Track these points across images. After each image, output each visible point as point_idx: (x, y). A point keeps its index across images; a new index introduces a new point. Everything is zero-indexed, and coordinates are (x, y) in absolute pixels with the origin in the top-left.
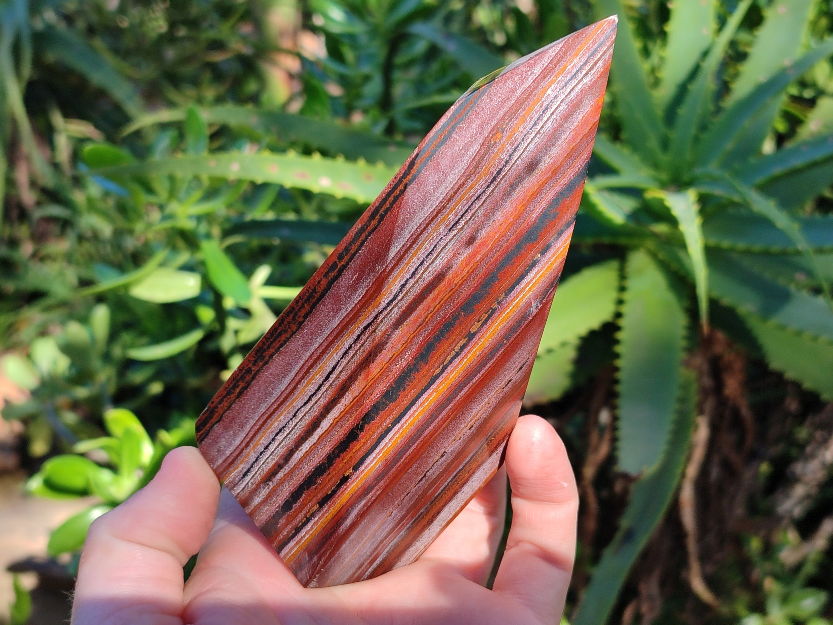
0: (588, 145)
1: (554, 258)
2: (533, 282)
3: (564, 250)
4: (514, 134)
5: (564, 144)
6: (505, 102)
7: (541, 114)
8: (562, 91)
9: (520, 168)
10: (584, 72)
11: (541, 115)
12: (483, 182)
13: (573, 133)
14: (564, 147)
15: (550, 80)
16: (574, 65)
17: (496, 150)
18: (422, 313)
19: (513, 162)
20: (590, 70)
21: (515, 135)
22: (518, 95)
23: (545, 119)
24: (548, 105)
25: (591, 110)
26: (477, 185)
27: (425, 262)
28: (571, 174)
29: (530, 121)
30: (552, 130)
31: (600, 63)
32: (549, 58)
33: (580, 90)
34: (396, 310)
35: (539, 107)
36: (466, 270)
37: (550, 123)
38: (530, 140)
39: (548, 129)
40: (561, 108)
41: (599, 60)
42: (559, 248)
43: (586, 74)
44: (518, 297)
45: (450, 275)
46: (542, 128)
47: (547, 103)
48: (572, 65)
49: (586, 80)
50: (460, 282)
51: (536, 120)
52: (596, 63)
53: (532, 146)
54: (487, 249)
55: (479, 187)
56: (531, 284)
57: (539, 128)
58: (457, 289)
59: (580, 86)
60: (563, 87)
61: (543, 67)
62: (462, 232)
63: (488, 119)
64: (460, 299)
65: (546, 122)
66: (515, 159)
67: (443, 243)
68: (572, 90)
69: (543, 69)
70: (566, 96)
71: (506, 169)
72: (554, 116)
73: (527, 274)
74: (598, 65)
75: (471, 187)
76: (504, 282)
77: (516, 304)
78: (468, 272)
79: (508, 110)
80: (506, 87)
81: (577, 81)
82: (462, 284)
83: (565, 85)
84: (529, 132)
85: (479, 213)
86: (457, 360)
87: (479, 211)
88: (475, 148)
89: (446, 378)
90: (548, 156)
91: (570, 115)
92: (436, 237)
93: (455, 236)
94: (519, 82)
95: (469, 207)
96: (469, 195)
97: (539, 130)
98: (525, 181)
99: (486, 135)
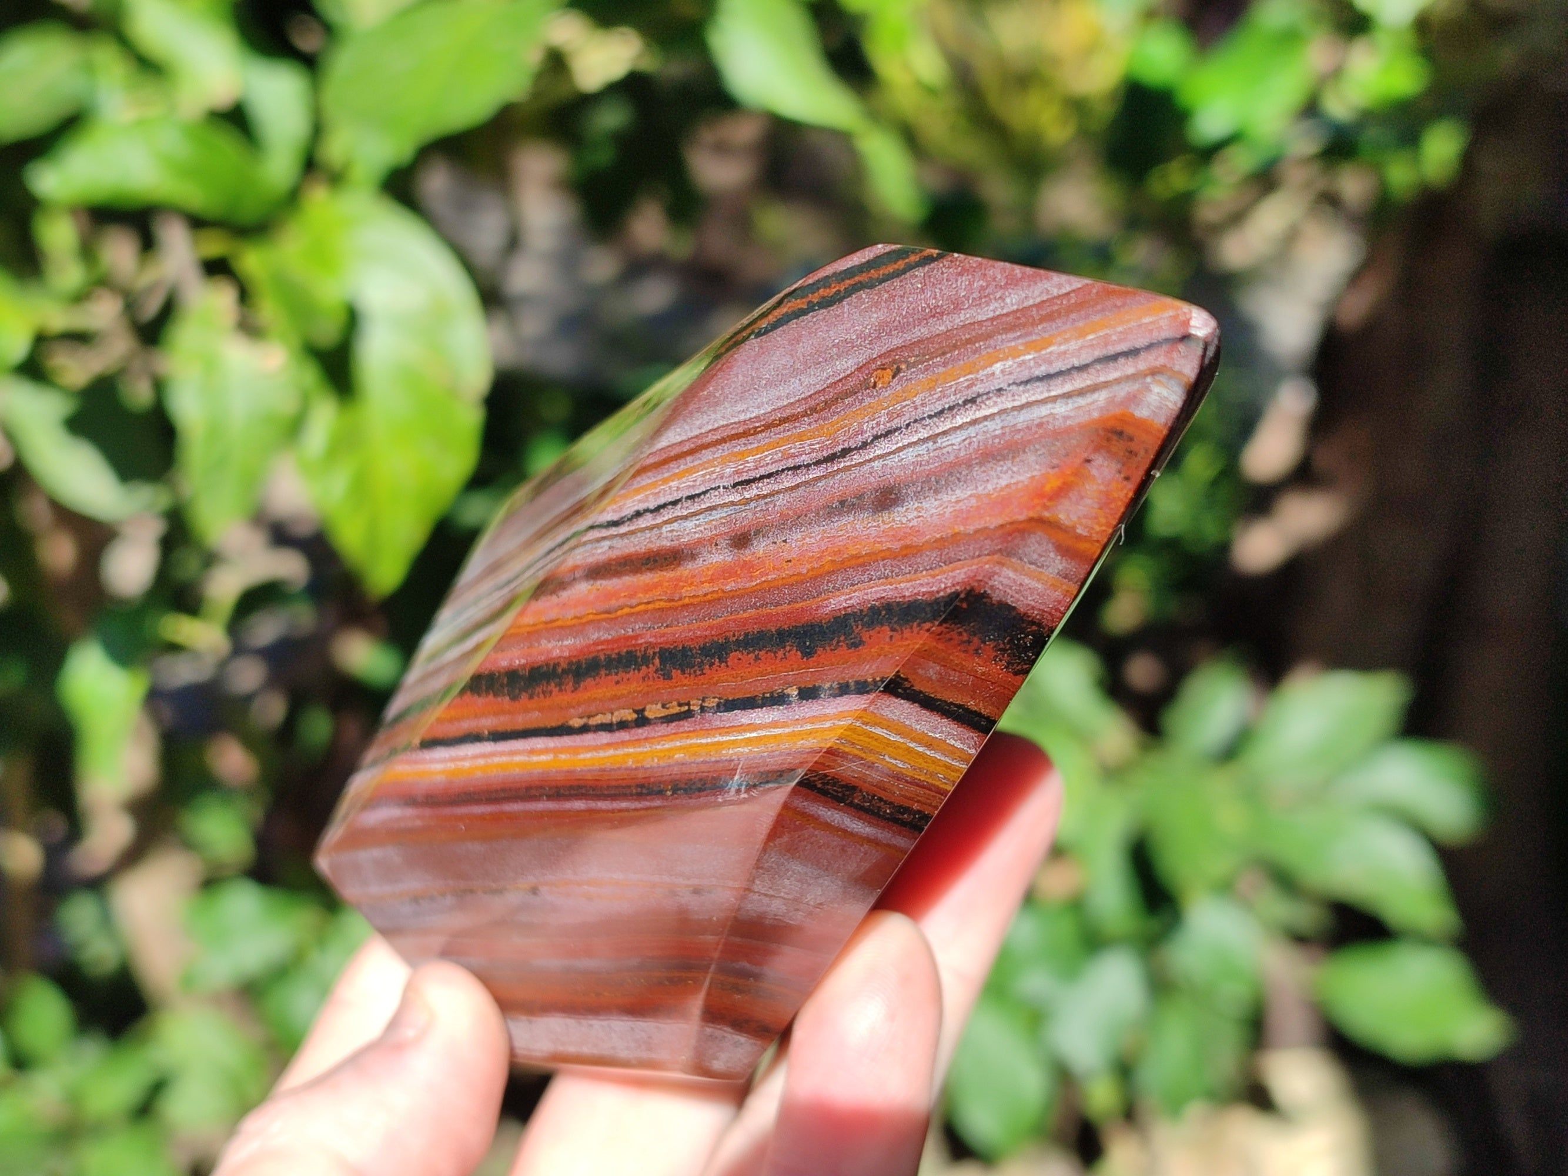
0: (979, 556)
1: (809, 727)
2: (762, 733)
3: (830, 729)
4: (905, 400)
5: (950, 509)
6: (934, 316)
7: (960, 402)
8: (1014, 387)
9: (872, 480)
10: (1068, 387)
11: (958, 404)
12: (817, 446)
13: (973, 501)
14: (947, 515)
15: (1013, 344)
16: (1065, 353)
17: (868, 400)
18: (623, 595)
19: (872, 456)
20: (1081, 392)
21: (904, 404)
22: (957, 321)
23: (959, 421)
24: (979, 395)
25: (1027, 486)
26: (808, 442)
27: (679, 506)
28: (921, 585)
29: (939, 399)
30: (952, 458)
31: (1101, 397)
32: (1042, 293)
33: (1039, 420)
34: (606, 544)
35: (966, 384)
36: (707, 588)
37: (959, 440)
38: (915, 439)
39: (949, 449)
40: (990, 425)
41: (1106, 385)
42: (825, 718)
43: (1067, 396)
44: (728, 733)
45: (688, 568)
46: (944, 433)
47: (981, 391)
48: (1063, 348)
49: (1061, 409)
50: (687, 601)
51: (947, 406)
52: (1094, 388)
53: (909, 455)
54: (747, 585)
55: (808, 449)
56: (754, 735)
57: (941, 430)
58: (677, 608)
59: (1044, 411)
60: (1022, 383)
61: (1023, 303)
62: (743, 508)
63: (896, 323)
64: (669, 630)
65: (956, 429)
66: (878, 452)
67: (713, 500)
68: (1028, 405)
69: (1021, 307)
70: (1014, 408)
71: (857, 458)
72: (972, 431)
73: (762, 708)
74: (1096, 396)
75: (800, 437)
76: (730, 679)
77: (719, 743)
78: (706, 595)
79: (927, 338)
80: (954, 286)
81: (1046, 395)
82: (685, 606)
83: (1027, 382)
84: (923, 422)
85: (781, 501)
86: (604, 737)
87: (781, 496)
88: (850, 362)
89: (575, 750)
90: (916, 505)
91: (994, 458)
92: (714, 476)
93: (733, 503)
94: (974, 295)
95: (777, 473)
96: (790, 448)
97: (938, 435)
98: (862, 515)
99: (875, 356)
